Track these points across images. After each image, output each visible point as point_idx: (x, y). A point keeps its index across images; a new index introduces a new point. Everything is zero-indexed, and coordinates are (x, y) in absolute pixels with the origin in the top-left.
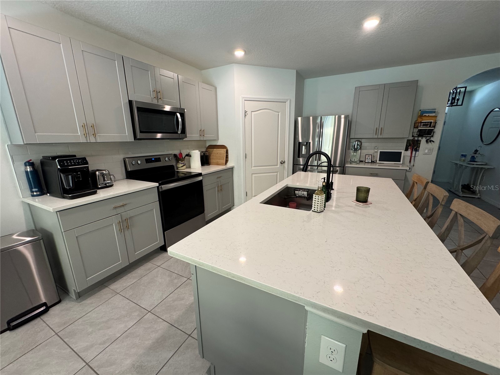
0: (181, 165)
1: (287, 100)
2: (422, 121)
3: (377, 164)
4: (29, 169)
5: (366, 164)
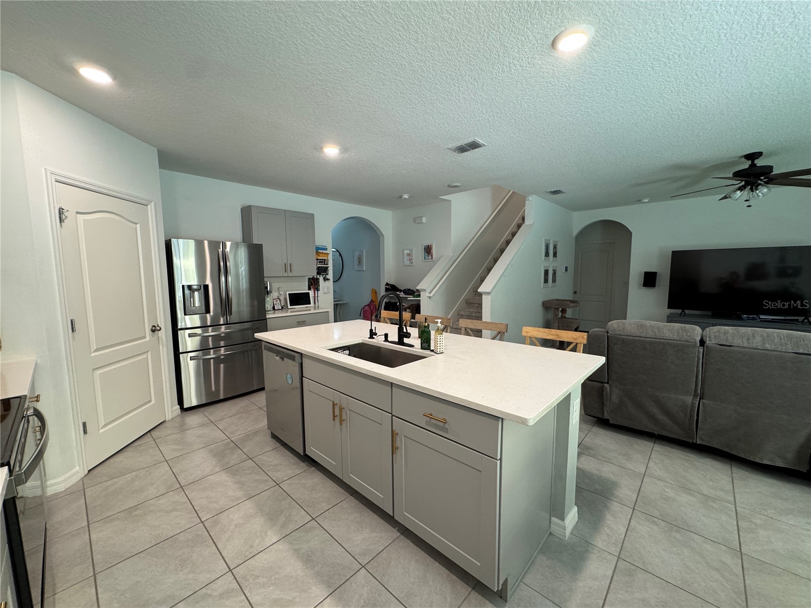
1: (149, 201)
2: (319, 258)
5: (276, 311)
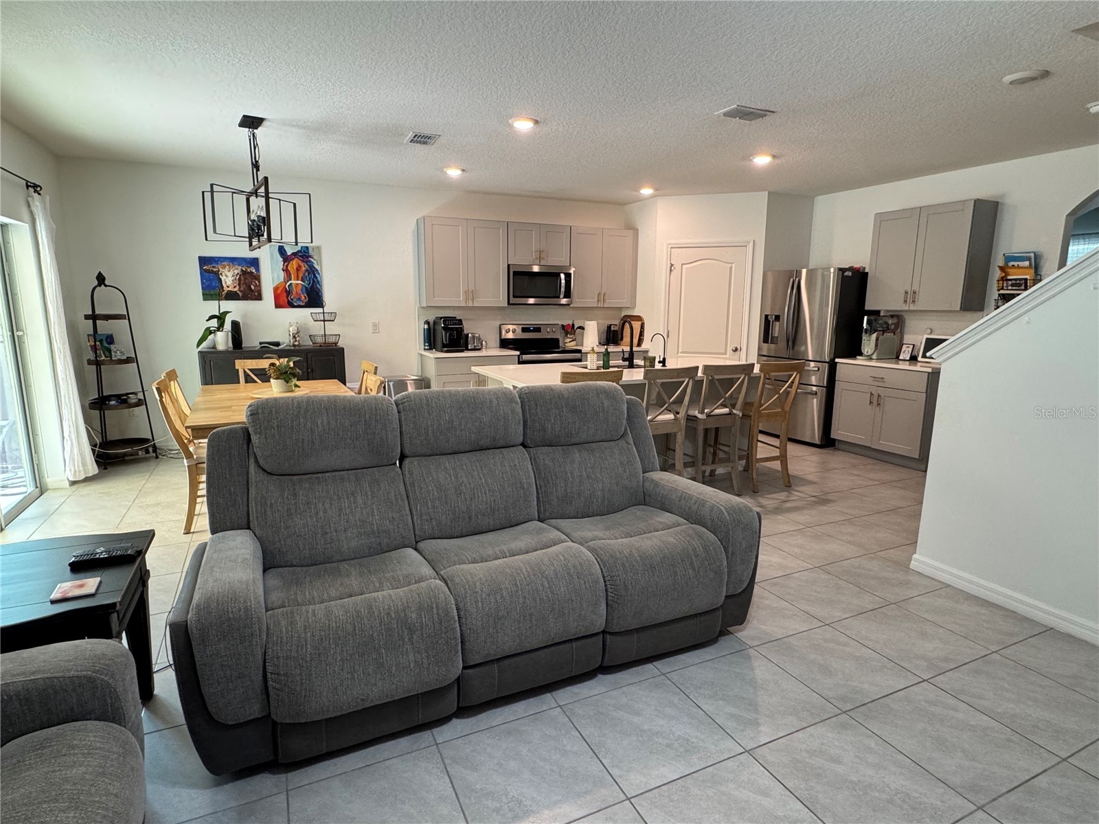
0: (569, 340)
1: (749, 243)
3: (919, 364)
4: (426, 327)
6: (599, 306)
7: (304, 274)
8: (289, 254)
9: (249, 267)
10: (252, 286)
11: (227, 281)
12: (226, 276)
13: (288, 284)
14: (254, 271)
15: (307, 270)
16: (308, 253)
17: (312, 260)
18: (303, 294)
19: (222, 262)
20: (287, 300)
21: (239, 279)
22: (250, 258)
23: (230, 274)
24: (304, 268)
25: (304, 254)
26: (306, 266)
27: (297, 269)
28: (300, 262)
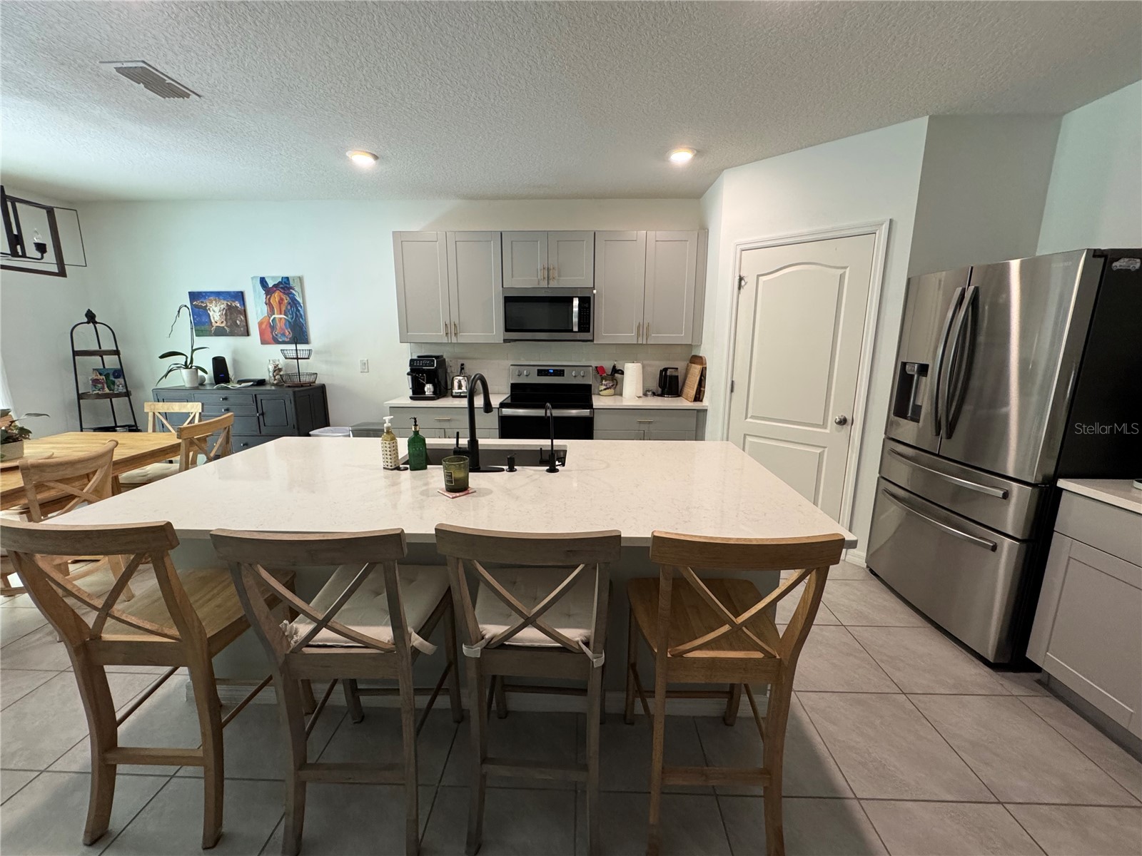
1: (881, 225)
6: (640, 342)
7: (287, 308)
8: (270, 286)
9: (234, 302)
10: (238, 322)
11: (215, 316)
12: (214, 311)
13: (272, 319)
14: (238, 305)
15: (290, 303)
16: (289, 284)
17: (294, 292)
18: (287, 329)
19: (209, 296)
20: (271, 336)
21: (226, 314)
22: (234, 292)
23: (217, 309)
24: (286, 301)
25: (285, 286)
26: (288, 298)
27: (279, 302)
28: (281, 294)
